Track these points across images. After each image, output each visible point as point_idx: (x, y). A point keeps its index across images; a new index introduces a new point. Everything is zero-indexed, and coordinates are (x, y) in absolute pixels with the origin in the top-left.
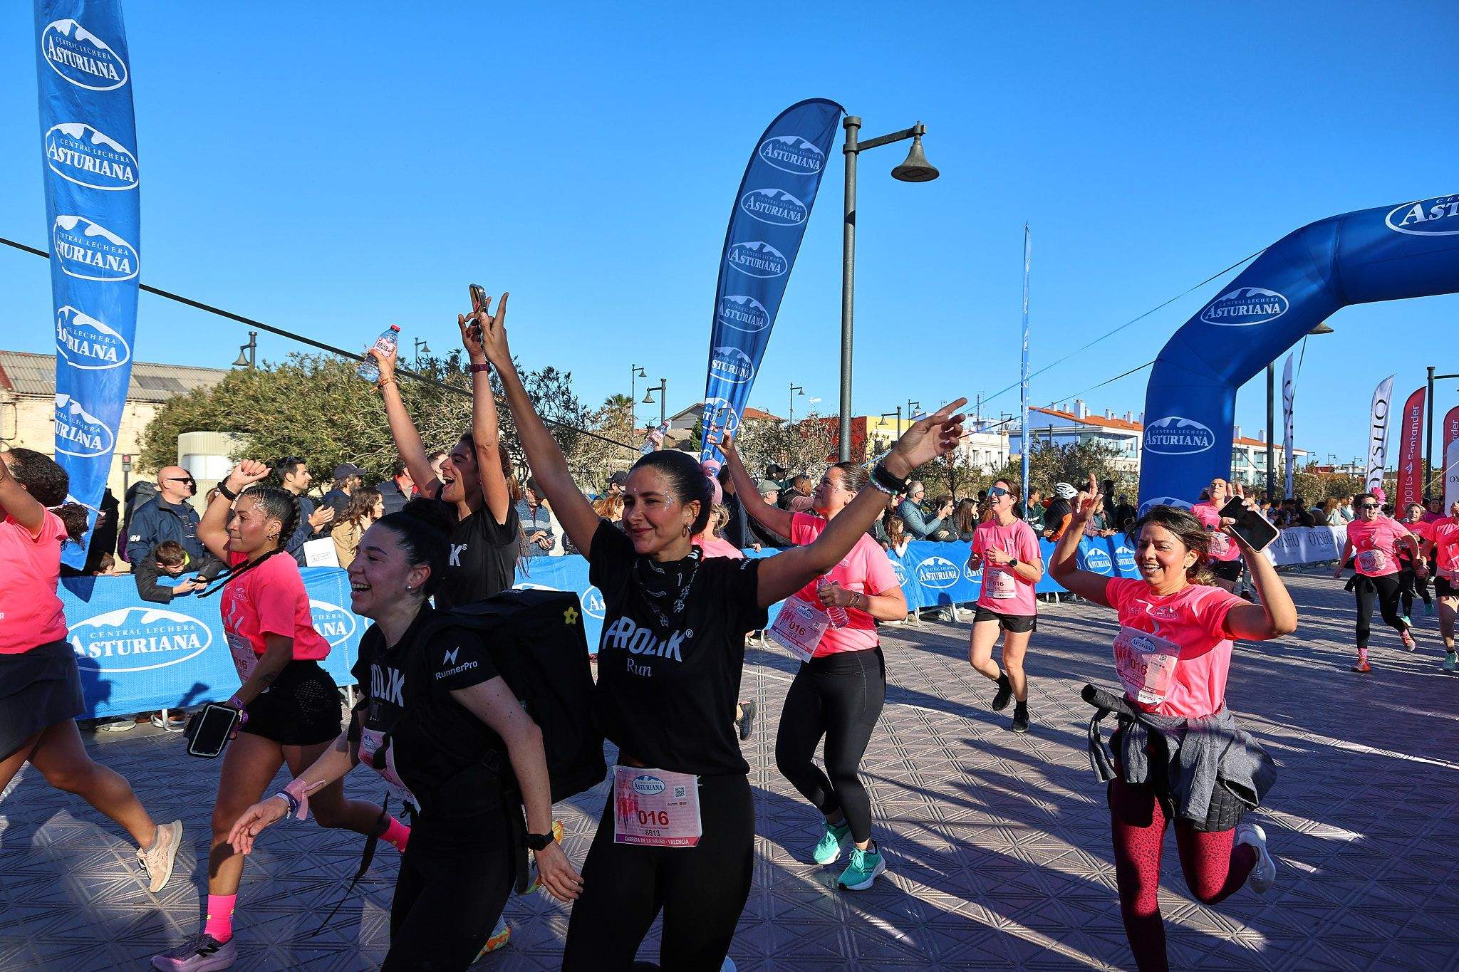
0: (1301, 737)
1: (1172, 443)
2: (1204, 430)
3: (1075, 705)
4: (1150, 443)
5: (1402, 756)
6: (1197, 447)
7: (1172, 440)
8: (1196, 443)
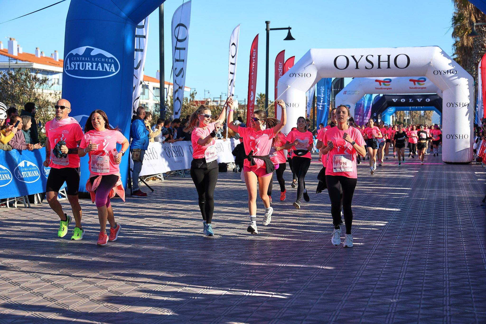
0: (180, 290)
1: (87, 69)
2: (112, 58)
3: (5, 290)
4: (69, 69)
5: (245, 294)
6: (107, 73)
7: (87, 66)
8: (106, 69)
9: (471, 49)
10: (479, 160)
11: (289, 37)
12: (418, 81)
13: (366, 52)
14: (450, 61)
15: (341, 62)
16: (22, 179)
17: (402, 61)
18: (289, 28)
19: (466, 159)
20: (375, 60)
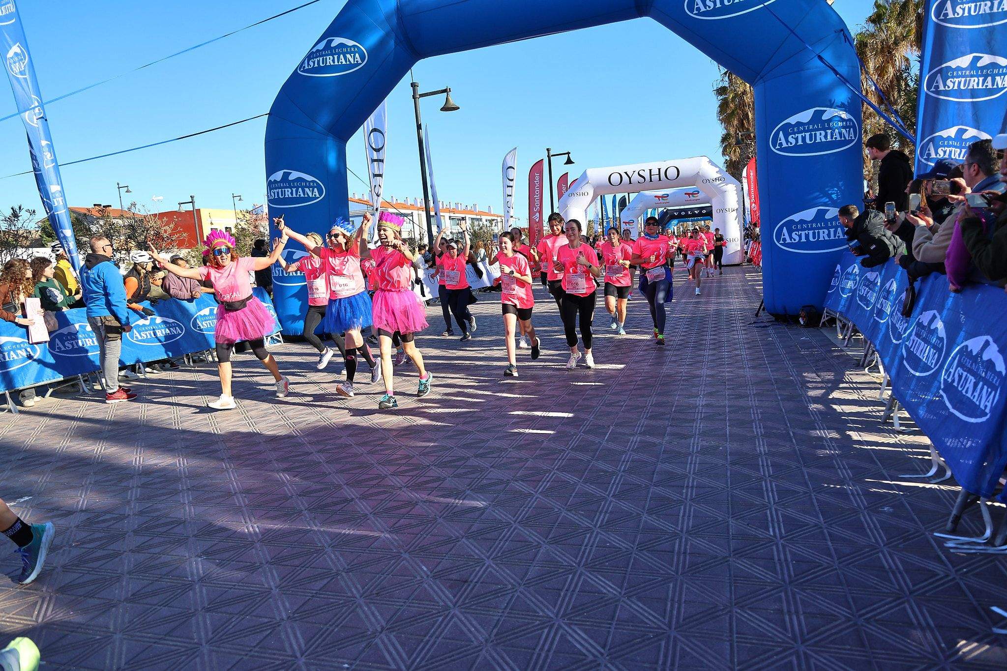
2: (313, 181)
4: (270, 198)
7: (287, 193)
8: (308, 194)
9: (738, 163)
10: (750, 261)
11: (569, 162)
12: (692, 194)
13: (637, 167)
14: (717, 169)
15: (615, 179)
16: (201, 330)
17: (672, 173)
18: (568, 153)
19: (737, 260)
20: (646, 174)
